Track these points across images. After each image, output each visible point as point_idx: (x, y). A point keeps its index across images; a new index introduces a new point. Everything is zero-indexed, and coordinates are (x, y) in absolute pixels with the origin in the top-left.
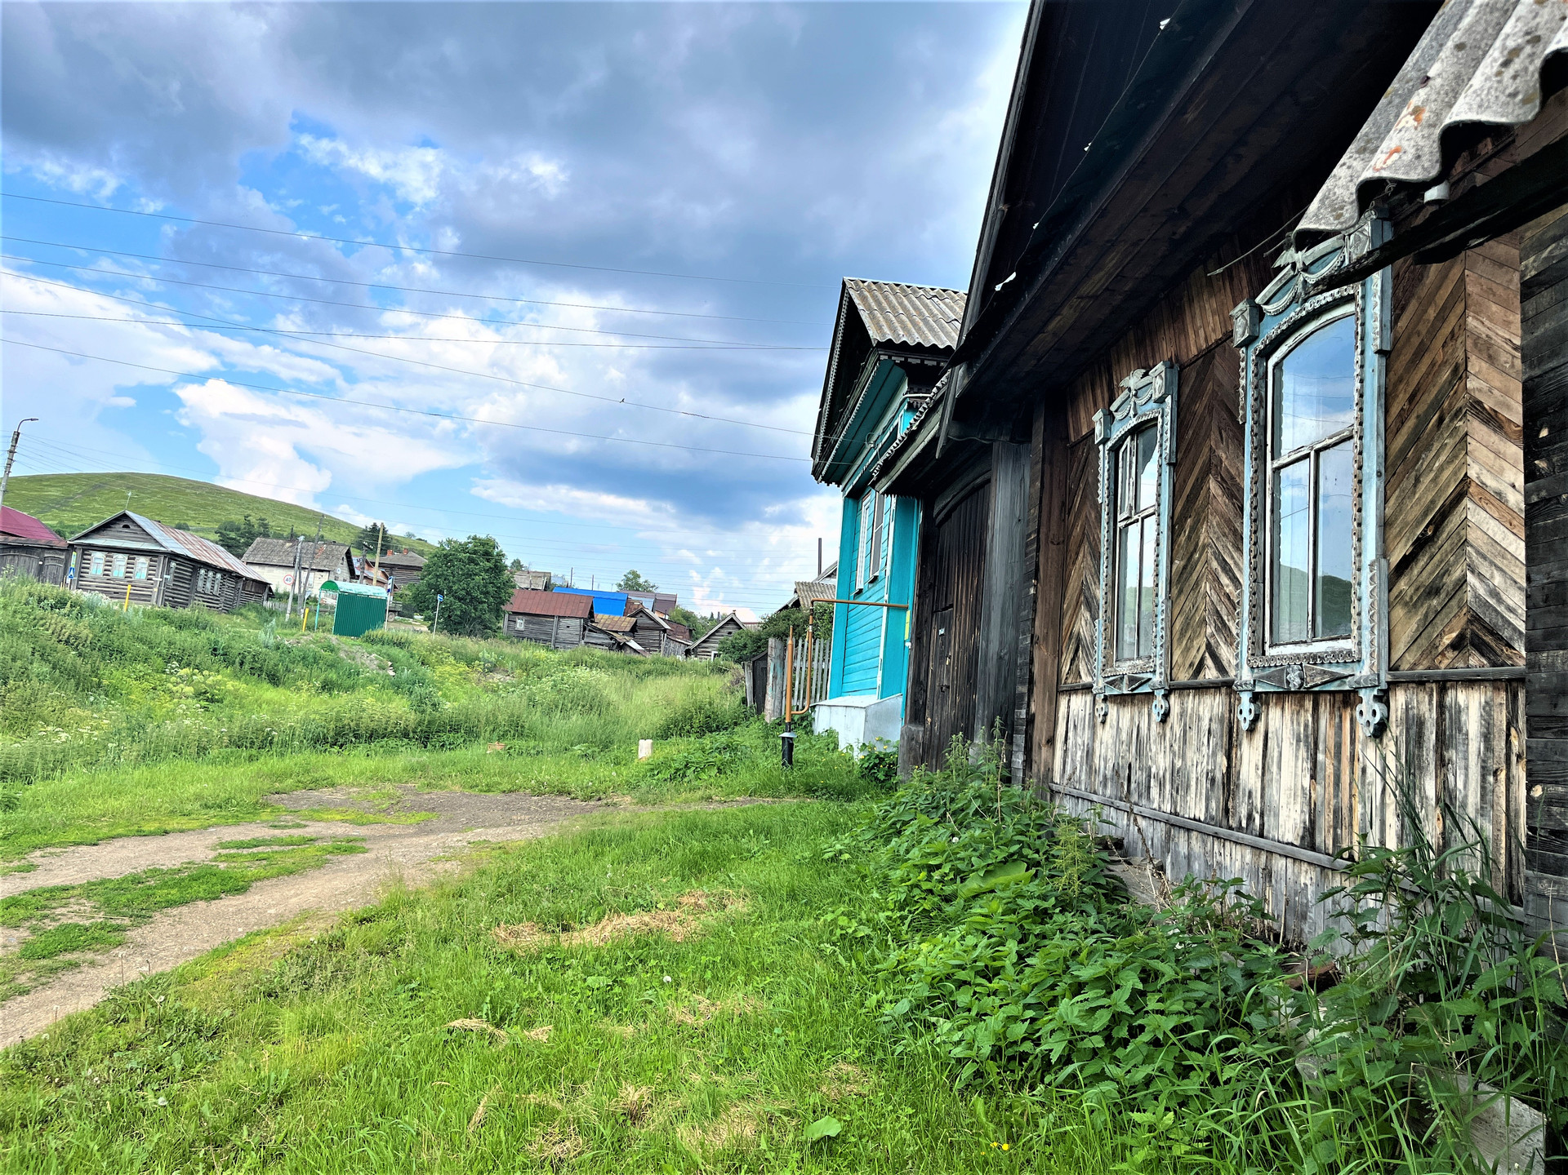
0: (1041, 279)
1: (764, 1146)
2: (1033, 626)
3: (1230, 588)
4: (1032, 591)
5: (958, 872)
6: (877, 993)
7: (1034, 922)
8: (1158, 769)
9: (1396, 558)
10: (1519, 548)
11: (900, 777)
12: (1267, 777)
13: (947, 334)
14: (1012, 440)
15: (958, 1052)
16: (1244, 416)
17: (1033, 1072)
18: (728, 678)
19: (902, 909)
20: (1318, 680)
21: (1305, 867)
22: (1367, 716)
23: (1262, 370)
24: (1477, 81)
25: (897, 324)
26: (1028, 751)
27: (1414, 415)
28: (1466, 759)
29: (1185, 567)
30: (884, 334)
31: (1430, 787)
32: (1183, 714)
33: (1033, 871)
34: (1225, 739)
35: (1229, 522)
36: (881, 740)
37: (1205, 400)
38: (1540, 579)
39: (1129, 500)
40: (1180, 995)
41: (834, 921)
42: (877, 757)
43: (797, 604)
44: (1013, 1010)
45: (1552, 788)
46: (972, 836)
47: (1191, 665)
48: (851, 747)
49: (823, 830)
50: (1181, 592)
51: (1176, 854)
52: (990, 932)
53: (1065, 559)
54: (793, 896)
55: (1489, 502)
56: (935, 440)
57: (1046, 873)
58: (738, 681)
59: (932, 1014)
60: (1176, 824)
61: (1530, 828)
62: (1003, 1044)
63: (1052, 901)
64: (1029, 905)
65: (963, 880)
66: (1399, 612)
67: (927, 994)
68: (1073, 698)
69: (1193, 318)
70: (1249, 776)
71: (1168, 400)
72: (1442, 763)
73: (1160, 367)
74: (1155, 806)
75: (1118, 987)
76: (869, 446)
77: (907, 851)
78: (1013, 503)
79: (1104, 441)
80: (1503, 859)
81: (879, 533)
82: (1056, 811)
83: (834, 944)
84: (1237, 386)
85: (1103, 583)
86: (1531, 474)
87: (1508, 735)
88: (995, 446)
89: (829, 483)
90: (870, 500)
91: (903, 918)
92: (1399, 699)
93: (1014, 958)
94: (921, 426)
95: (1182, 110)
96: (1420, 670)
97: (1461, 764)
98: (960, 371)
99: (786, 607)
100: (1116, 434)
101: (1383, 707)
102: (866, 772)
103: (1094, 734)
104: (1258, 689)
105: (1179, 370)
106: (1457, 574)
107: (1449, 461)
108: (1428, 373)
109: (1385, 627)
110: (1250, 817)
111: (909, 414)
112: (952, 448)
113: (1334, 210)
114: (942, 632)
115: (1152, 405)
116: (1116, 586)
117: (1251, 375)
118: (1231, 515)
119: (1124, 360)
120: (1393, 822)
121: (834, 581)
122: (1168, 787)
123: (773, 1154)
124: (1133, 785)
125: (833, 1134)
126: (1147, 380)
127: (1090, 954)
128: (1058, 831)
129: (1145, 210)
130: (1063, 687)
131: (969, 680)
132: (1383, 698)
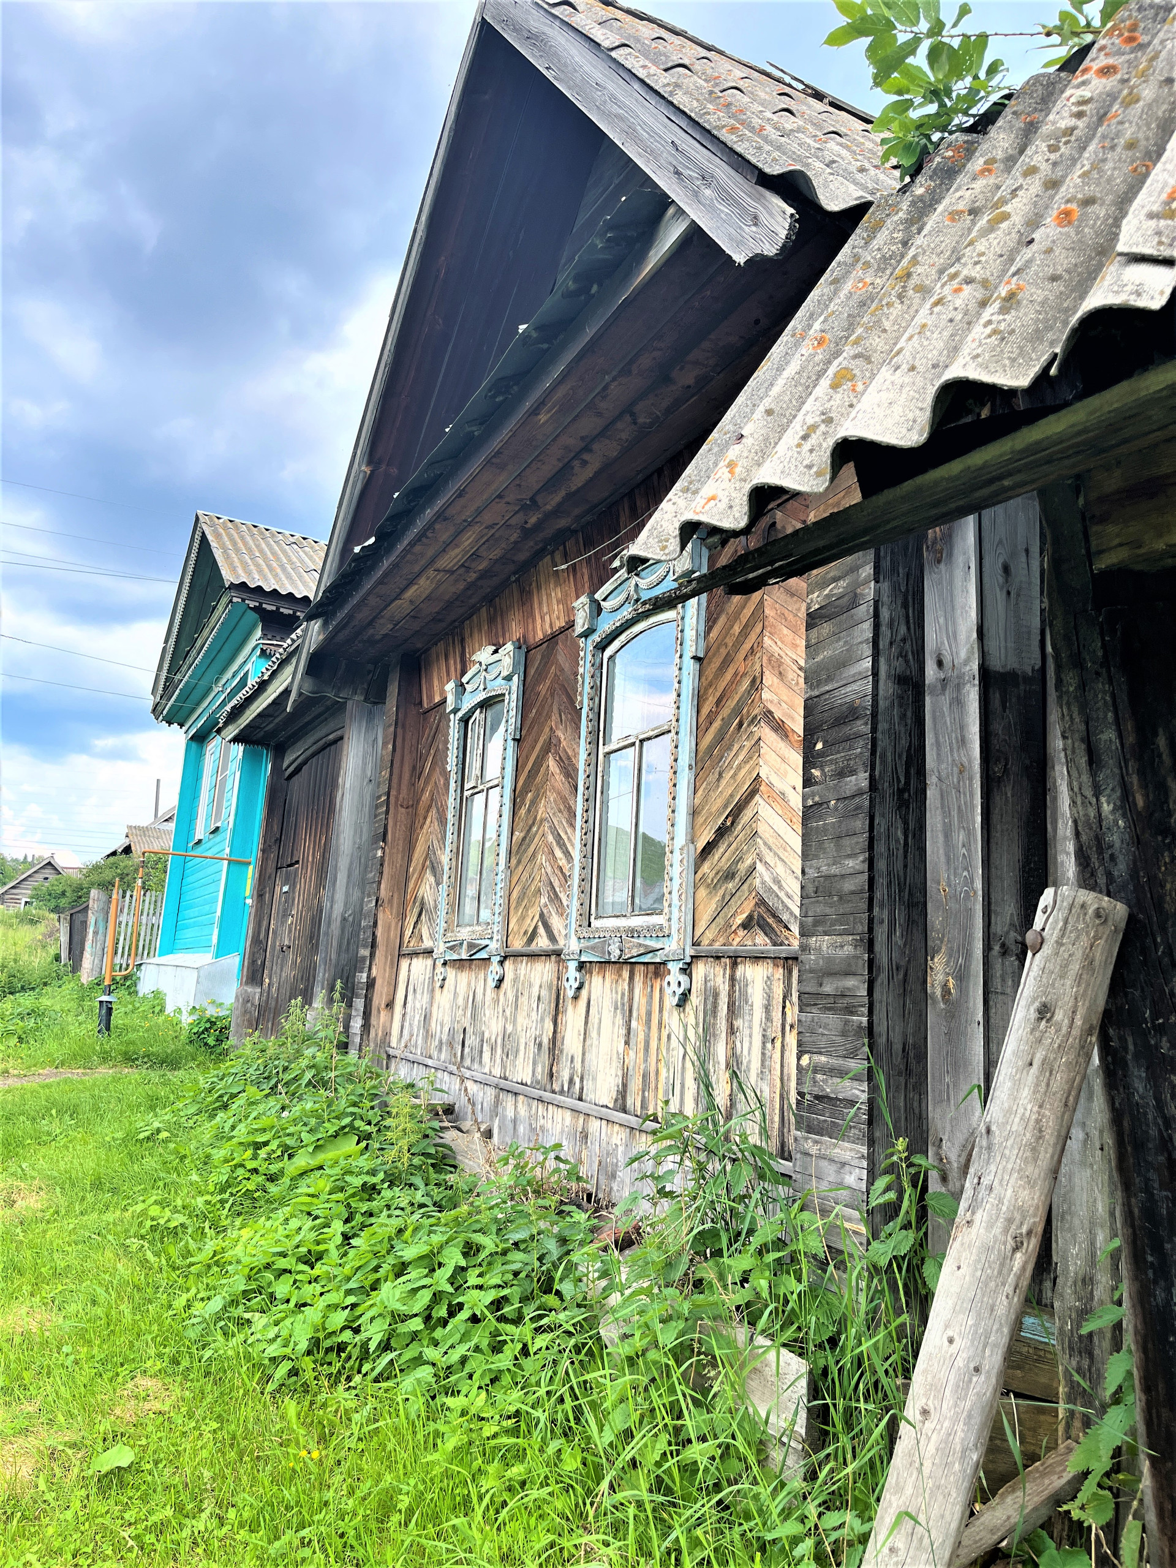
0: (400, 547)
1: (42, 1486)
2: (379, 889)
3: (563, 862)
4: (379, 853)
5: (286, 1148)
6: (188, 1290)
7: (361, 1200)
8: (491, 1033)
9: (701, 844)
10: (796, 842)
11: (232, 1041)
12: (588, 1043)
13: (305, 584)
14: (365, 700)
15: (273, 1350)
16: (581, 702)
17: (351, 1362)
18: (41, 928)
19: (222, 1191)
20: (635, 952)
21: (616, 1128)
22: (674, 986)
23: (598, 661)
24: (781, 447)
25: (252, 567)
26: (367, 1015)
27: (720, 718)
28: (750, 1028)
29: (524, 839)
30: (238, 577)
31: (721, 1050)
32: (516, 980)
33: (363, 1144)
34: (553, 1005)
35: (564, 800)
36: (213, 1002)
37: (548, 682)
38: (812, 873)
39: (476, 771)
40: (498, 1268)
41: (144, 1212)
42: (208, 1020)
43: (127, 850)
44: (333, 1298)
45: (816, 1057)
46: (303, 1110)
47: (525, 933)
48: (179, 1011)
49: (140, 1105)
50: (519, 862)
51: (504, 1117)
52: (315, 1213)
53: (413, 823)
54: (97, 1185)
55: (775, 800)
56: (286, 692)
57: (377, 1145)
58: (52, 934)
59: (247, 1310)
60: (505, 1089)
61: (799, 1093)
62: (321, 1335)
63: (381, 1176)
64: (357, 1182)
65: (290, 1157)
66: (702, 892)
67: (243, 1288)
68: (415, 960)
69: (540, 604)
70: (571, 1043)
71: (515, 678)
72: (732, 1031)
73: (509, 646)
74: (487, 1070)
75: (440, 1265)
76: (216, 690)
77: (233, 1128)
78: (364, 764)
79: (455, 711)
80: (777, 1119)
81: (224, 781)
82: (391, 1079)
83: (143, 1237)
84: (576, 674)
85: (448, 849)
86: (808, 781)
87: (784, 1007)
88: (349, 704)
89: (170, 723)
90: (215, 745)
91: (223, 1202)
92: (700, 970)
93: (339, 1239)
94: (274, 674)
95: (535, 411)
96: (717, 946)
97: (747, 1032)
98: (316, 626)
99: (114, 854)
100: (466, 707)
101: (686, 978)
102: (194, 1037)
103: (432, 998)
104: (583, 959)
105: (526, 650)
106: (748, 862)
107: (745, 761)
108: (731, 682)
109: (691, 906)
110: (571, 1081)
111: (262, 660)
112: (305, 704)
113: (660, 541)
114: (286, 889)
115: (500, 681)
116: (459, 853)
117: (588, 665)
118: (566, 793)
119: (476, 635)
120: (691, 1086)
121: (172, 826)
122: (499, 1051)
123: (54, 1494)
124: (467, 1050)
125: (125, 1465)
126: (496, 657)
127: (416, 1230)
128: (392, 1100)
129: (500, 496)
130: (405, 950)
131: (311, 938)
132: (687, 970)
